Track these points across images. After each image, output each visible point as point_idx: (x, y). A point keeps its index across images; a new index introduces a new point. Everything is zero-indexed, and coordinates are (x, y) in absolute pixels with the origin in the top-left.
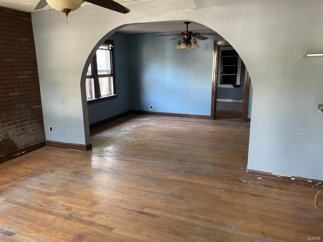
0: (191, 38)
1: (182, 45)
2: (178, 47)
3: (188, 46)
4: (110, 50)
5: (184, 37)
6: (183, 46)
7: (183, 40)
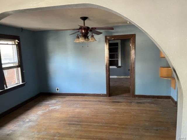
0: (88, 33)
1: (80, 39)
2: (77, 41)
3: (86, 39)
4: (17, 45)
5: (82, 32)
6: (82, 40)
7: (81, 35)
